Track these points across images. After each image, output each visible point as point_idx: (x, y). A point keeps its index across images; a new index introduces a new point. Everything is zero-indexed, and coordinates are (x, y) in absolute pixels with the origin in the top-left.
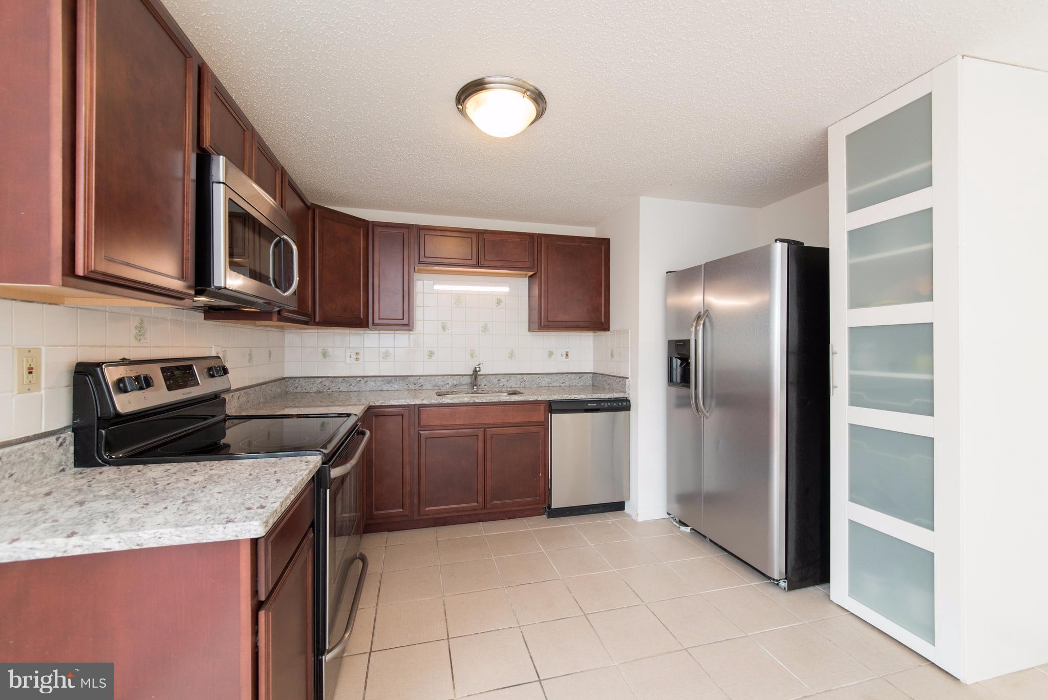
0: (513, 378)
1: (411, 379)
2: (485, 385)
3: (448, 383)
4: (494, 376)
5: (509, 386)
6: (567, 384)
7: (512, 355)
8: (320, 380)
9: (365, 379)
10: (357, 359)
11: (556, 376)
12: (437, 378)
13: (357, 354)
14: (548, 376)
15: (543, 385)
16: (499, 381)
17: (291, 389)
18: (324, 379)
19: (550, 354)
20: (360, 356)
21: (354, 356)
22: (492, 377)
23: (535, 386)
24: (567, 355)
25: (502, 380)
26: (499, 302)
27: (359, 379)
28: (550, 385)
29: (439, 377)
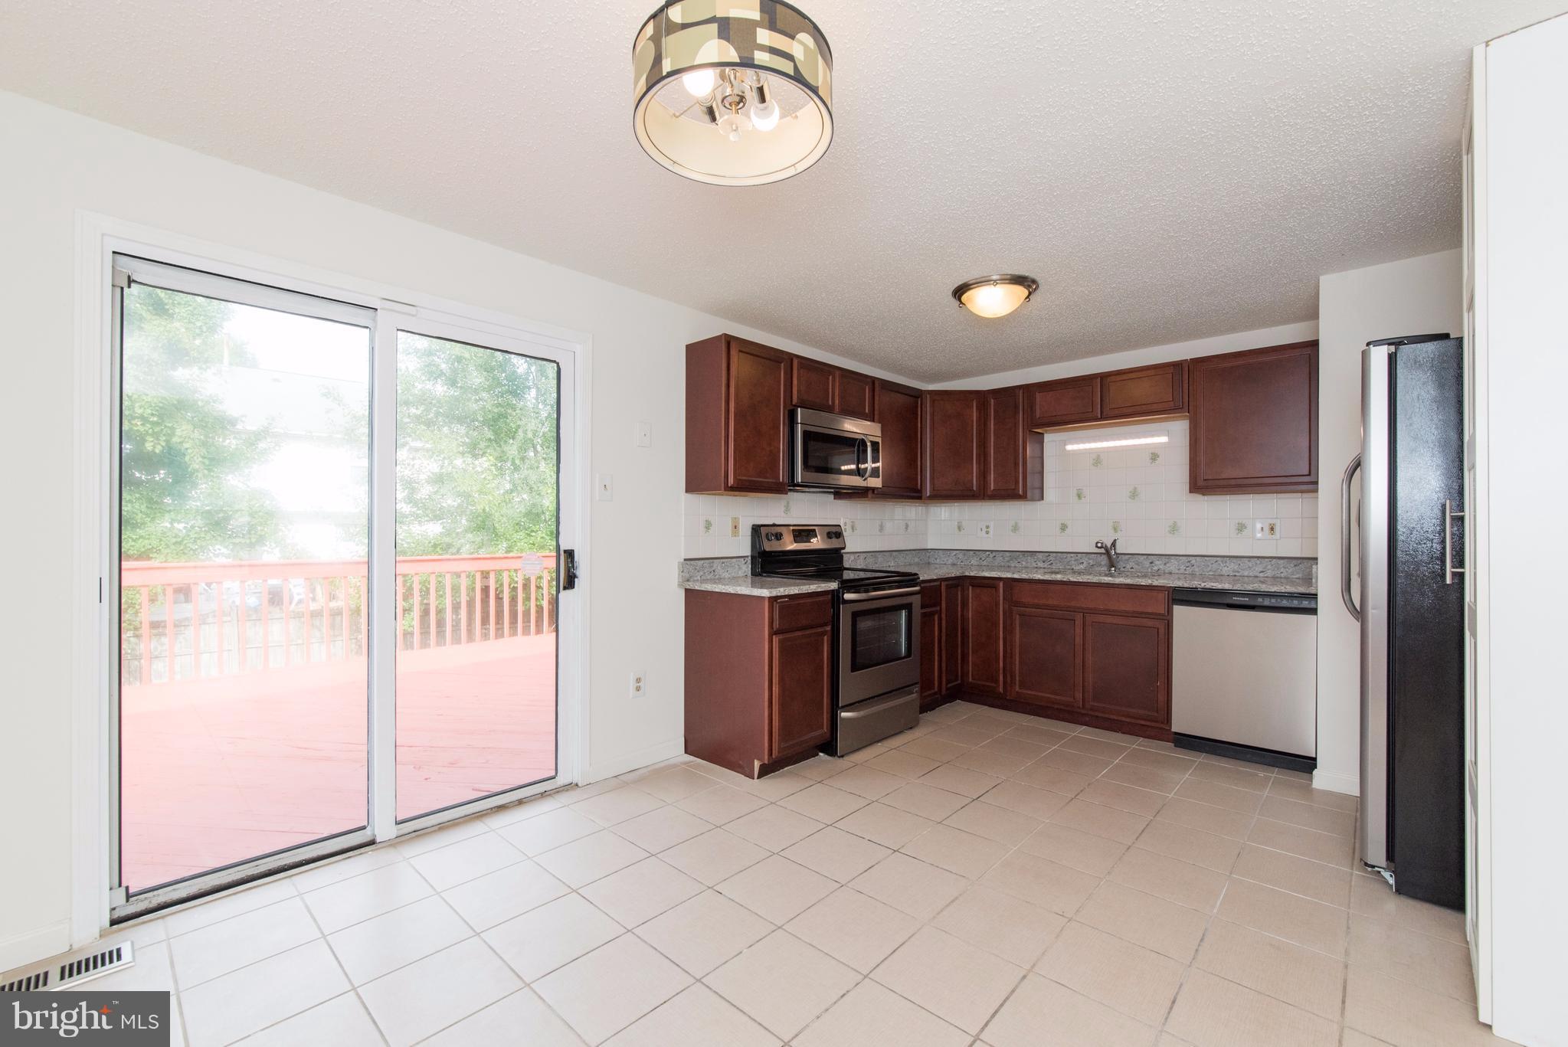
0: (1173, 560)
1: (1040, 556)
2: (1132, 568)
3: (1083, 563)
4: (1145, 557)
5: (1166, 571)
6: (1269, 573)
7: (1174, 529)
8: (955, 553)
9: (994, 554)
10: (987, 533)
11: (1249, 561)
12: (1069, 555)
13: (988, 527)
14: (1234, 560)
15: (1224, 573)
16: (1151, 563)
17: (932, 560)
18: (958, 552)
19: (1241, 528)
20: (991, 530)
21: (984, 530)
22: (1142, 558)
23: (1211, 573)
24: (1272, 529)
25: (1157, 563)
26: (1154, 457)
27: (988, 553)
28: (1237, 574)
29: (1072, 555)
